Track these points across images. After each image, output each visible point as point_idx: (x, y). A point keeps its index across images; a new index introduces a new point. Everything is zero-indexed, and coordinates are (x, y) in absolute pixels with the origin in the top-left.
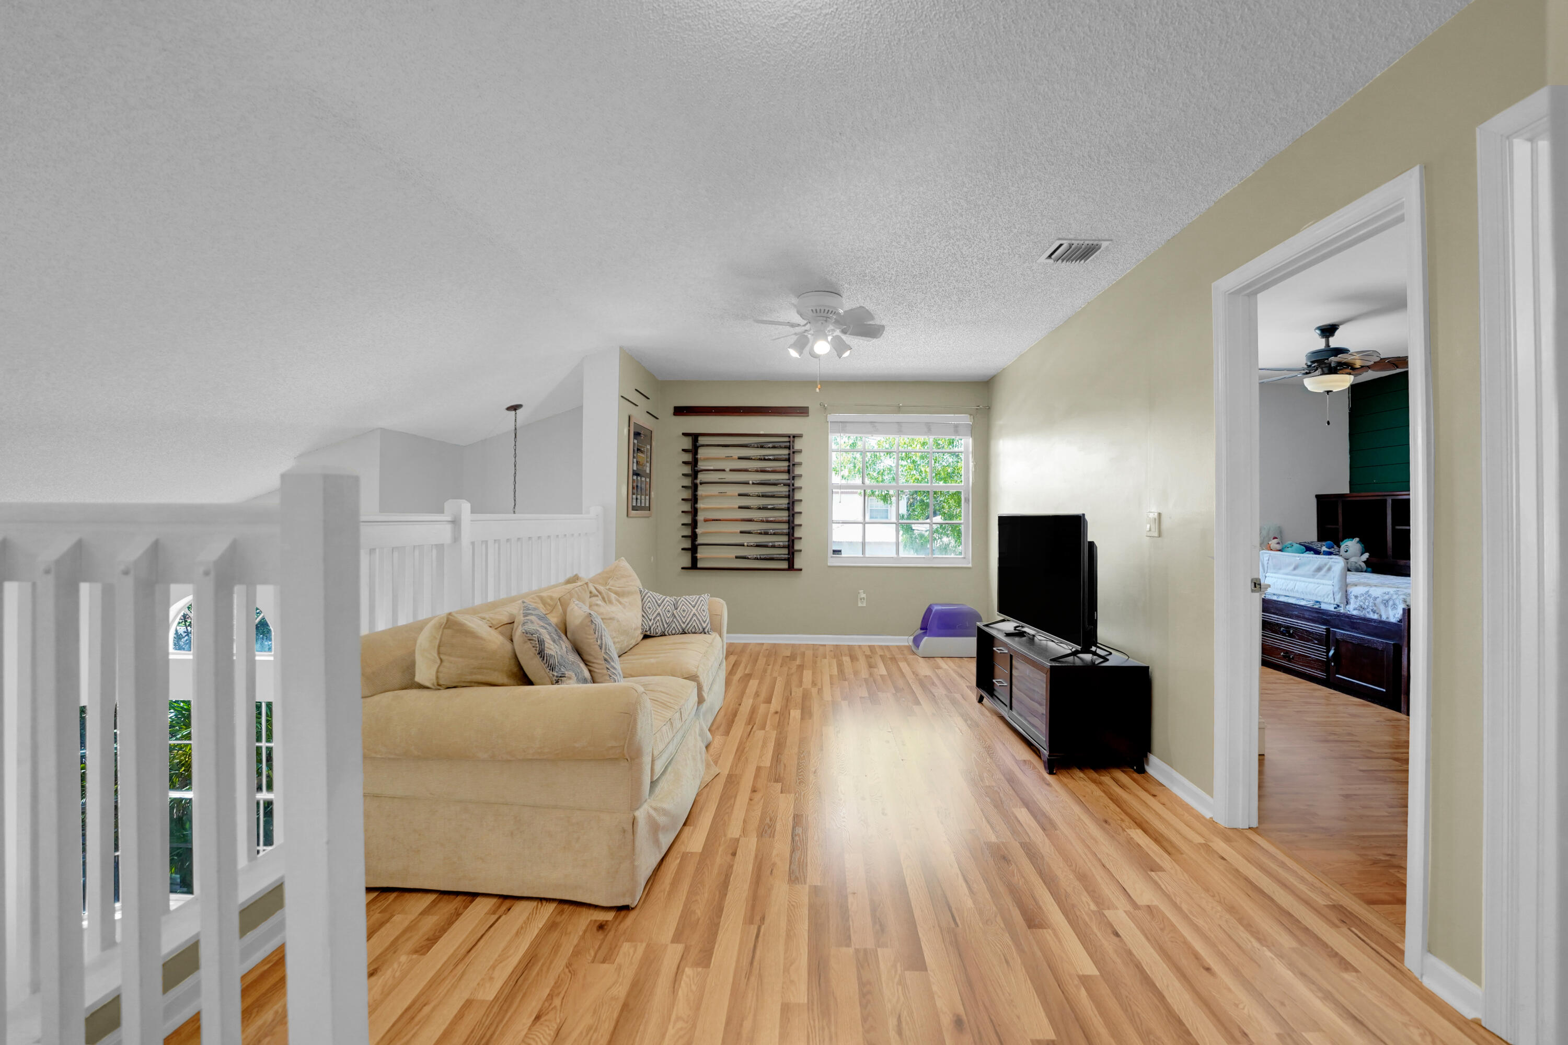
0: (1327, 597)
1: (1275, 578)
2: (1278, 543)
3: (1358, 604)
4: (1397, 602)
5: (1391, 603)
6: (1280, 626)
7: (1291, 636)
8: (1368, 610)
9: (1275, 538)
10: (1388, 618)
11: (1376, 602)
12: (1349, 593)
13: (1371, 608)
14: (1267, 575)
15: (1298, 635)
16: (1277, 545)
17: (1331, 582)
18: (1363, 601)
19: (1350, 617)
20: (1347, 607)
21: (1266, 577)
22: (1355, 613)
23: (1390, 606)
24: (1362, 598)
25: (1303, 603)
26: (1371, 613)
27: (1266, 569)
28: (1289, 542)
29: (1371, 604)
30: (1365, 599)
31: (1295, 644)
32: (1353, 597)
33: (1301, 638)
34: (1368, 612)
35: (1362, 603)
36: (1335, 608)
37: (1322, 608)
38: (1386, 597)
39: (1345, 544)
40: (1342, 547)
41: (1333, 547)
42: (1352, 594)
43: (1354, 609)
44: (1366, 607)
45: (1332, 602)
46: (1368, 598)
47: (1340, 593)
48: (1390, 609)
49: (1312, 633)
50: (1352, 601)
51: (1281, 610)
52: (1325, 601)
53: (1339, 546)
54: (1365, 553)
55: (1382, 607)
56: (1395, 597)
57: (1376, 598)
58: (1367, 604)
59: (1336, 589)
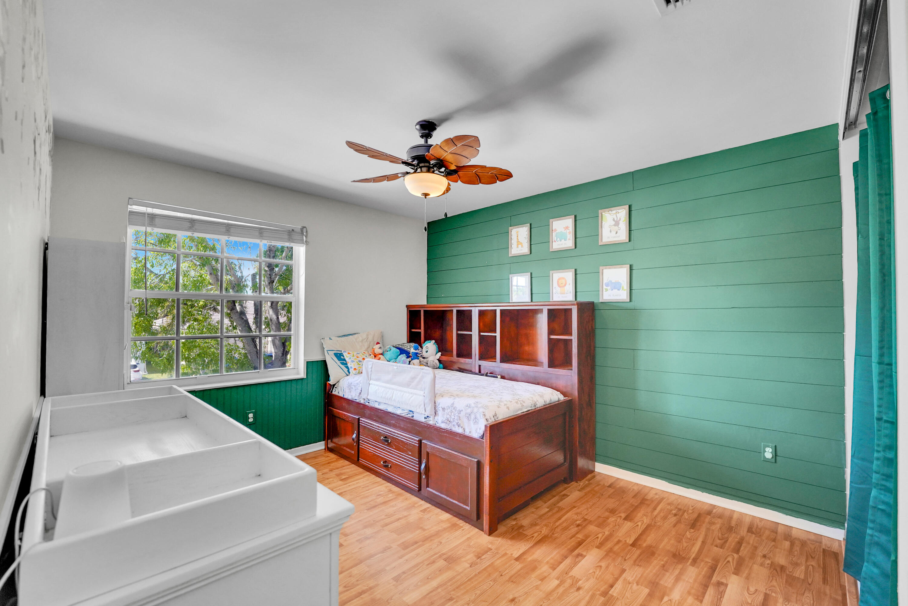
0: (419, 407)
1: (377, 385)
2: (380, 348)
3: (445, 417)
4: (478, 416)
5: (473, 416)
6: (380, 434)
7: (389, 444)
8: (454, 423)
9: (378, 343)
10: (470, 432)
11: (460, 415)
12: (437, 404)
13: (457, 421)
14: (371, 382)
15: (395, 445)
16: (380, 350)
17: (422, 393)
18: (450, 414)
19: (438, 430)
20: (436, 418)
21: (370, 384)
22: (443, 426)
23: (472, 420)
24: (449, 410)
25: (399, 412)
26: (457, 426)
27: (370, 374)
28: (389, 347)
29: (456, 418)
30: (452, 412)
31: (392, 454)
32: (441, 409)
33: (398, 449)
34: (454, 425)
35: (448, 416)
36: (425, 418)
37: (415, 418)
38: (469, 411)
39: (426, 346)
40: (424, 348)
41: (418, 349)
42: (440, 406)
43: (443, 422)
44: (452, 420)
45: (423, 412)
46: (454, 411)
47: (430, 405)
48: (472, 422)
49: (406, 444)
50: (440, 412)
51: (380, 418)
52: (417, 411)
53: (422, 347)
54: (438, 352)
55: (465, 420)
56: (475, 410)
57: (460, 411)
58: (453, 417)
59: (427, 401)
